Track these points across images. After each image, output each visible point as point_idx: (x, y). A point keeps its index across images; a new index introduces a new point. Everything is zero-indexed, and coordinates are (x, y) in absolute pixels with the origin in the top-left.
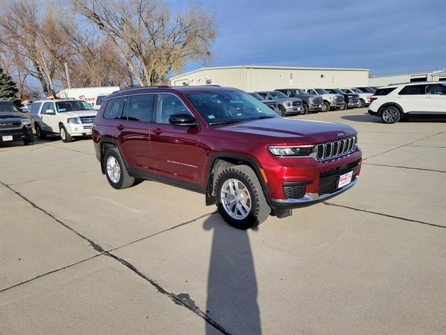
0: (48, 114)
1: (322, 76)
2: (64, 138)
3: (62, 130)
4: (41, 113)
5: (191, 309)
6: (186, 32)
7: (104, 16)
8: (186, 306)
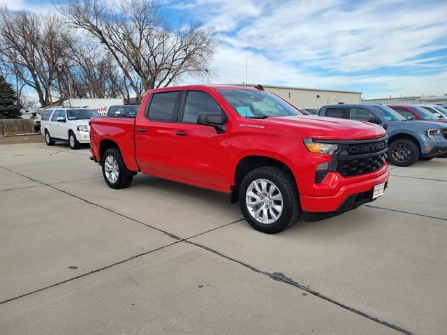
0: (59, 121)
1: (318, 96)
2: (73, 145)
3: (72, 137)
4: (52, 120)
5: (291, 284)
6: (185, 50)
7: (106, 32)
8: (285, 282)
